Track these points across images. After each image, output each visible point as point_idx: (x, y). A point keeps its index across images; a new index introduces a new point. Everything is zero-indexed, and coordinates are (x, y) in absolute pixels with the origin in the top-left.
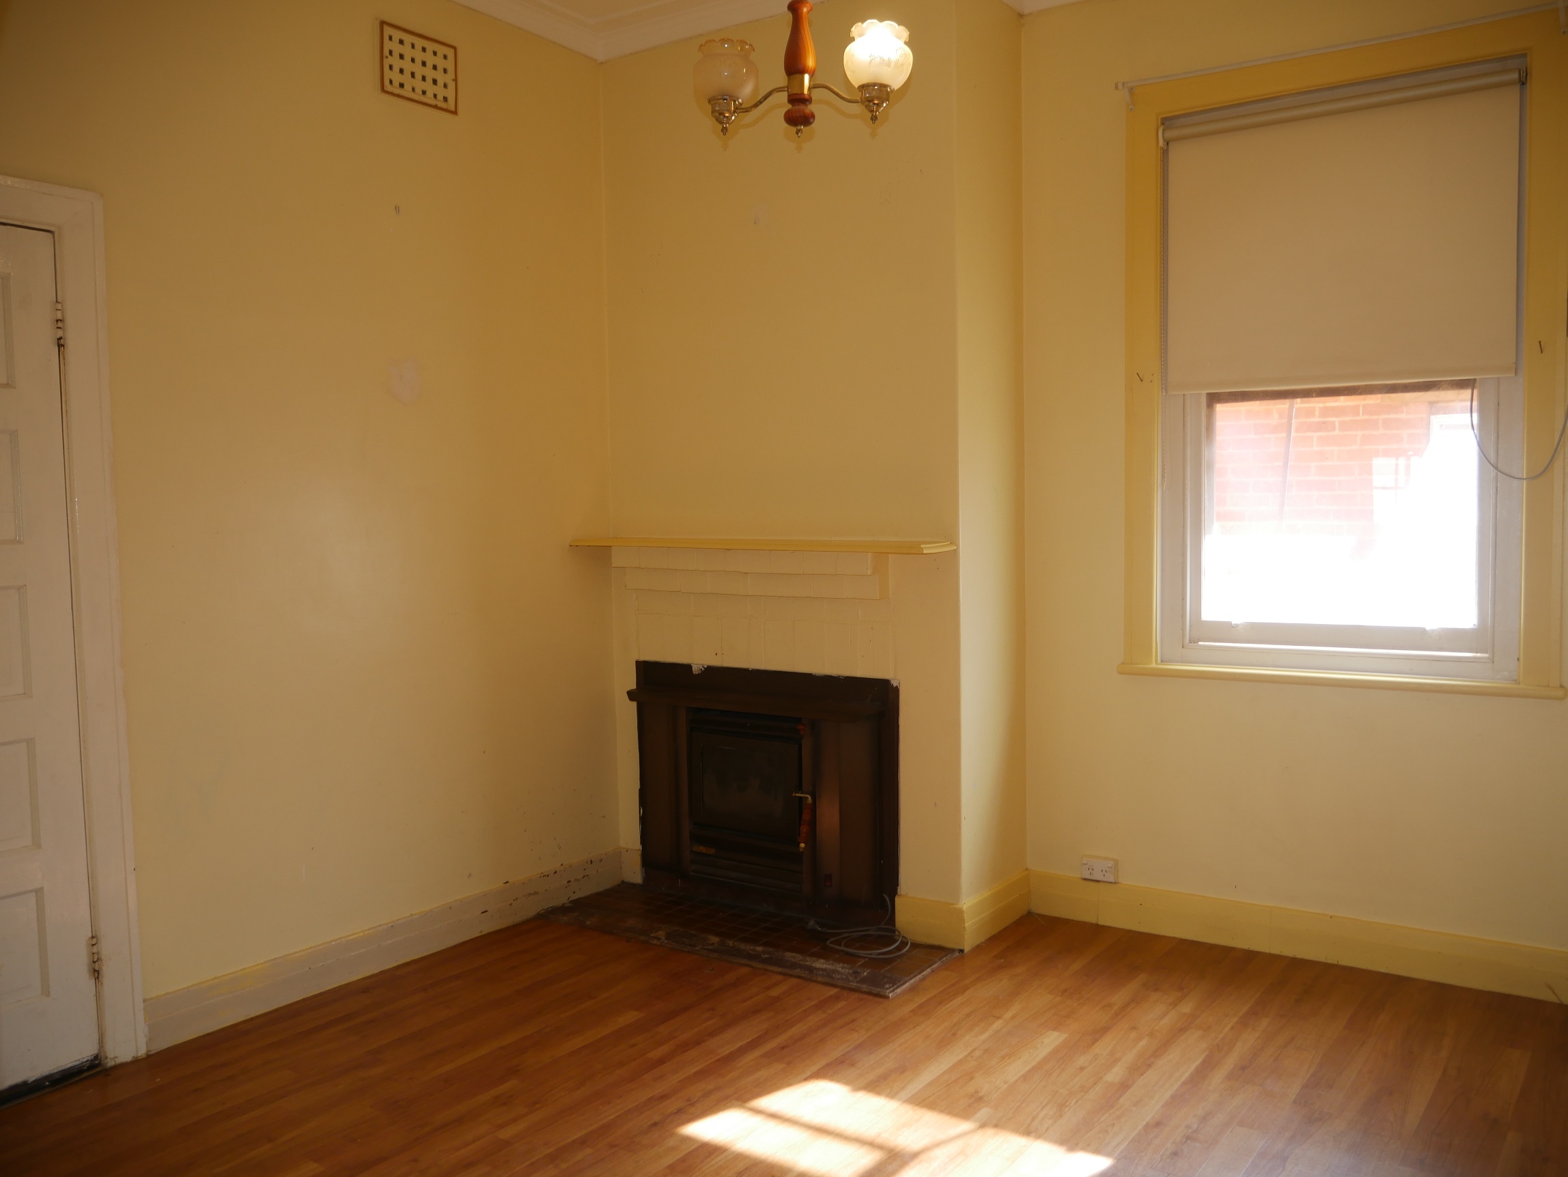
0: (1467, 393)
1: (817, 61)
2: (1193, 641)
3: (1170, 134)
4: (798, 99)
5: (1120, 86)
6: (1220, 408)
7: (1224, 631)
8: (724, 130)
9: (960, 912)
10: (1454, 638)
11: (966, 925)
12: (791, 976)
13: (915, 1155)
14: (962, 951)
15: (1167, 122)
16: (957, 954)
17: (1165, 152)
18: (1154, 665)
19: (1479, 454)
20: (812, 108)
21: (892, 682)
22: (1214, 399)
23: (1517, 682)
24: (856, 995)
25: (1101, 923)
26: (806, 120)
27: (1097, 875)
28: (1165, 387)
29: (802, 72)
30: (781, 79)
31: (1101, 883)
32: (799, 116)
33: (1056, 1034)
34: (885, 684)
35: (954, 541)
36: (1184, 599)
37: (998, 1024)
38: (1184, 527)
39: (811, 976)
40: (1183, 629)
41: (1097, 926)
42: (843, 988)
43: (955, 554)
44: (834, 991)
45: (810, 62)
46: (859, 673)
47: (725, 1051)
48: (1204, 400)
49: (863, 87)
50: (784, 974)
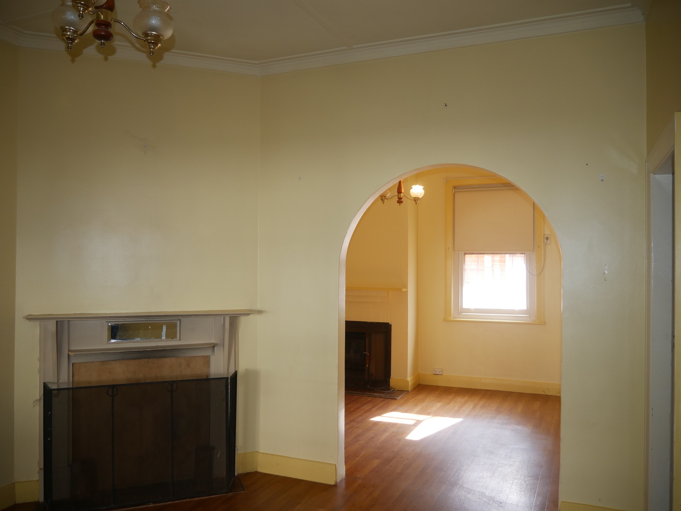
0: (523, 255)
1: (404, 190)
2: (461, 313)
3: (455, 190)
4: (400, 198)
5: (445, 179)
6: (466, 256)
7: (468, 310)
8: (383, 203)
9: (408, 381)
10: (521, 312)
11: (409, 384)
12: (370, 397)
13: (423, 420)
14: (408, 391)
15: (455, 187)
16: (407, 392)
17: (454, 194)
18: (452, 319)
19: (526, 271)
20: (402, 200)
21: (390, 323)
22: (465, 254)
23: (535, 321)
24: (389, 399)
25: (438, 385)
26: (402, 202)
27: (437, 373)
28: (454, 250)
29: (401, 193)
30: (397, 194)
31: (438, 375)
32: (400, 201)
33: (439, 403)
34: (388, 324)
35: (407, 288)
36: (459, 303)
37: (425, 402)
38: (459, 285)
39: (375, 397)
40: (459, 310)
41: (437, 386)
42: (385, 398)
43: (407, 291)
44: (383, 399)
45: (403, 191)
46: (380, 321)
47: (367, 409)
48: (463, 254)
49: (414, 198)
50: (368, 397)
